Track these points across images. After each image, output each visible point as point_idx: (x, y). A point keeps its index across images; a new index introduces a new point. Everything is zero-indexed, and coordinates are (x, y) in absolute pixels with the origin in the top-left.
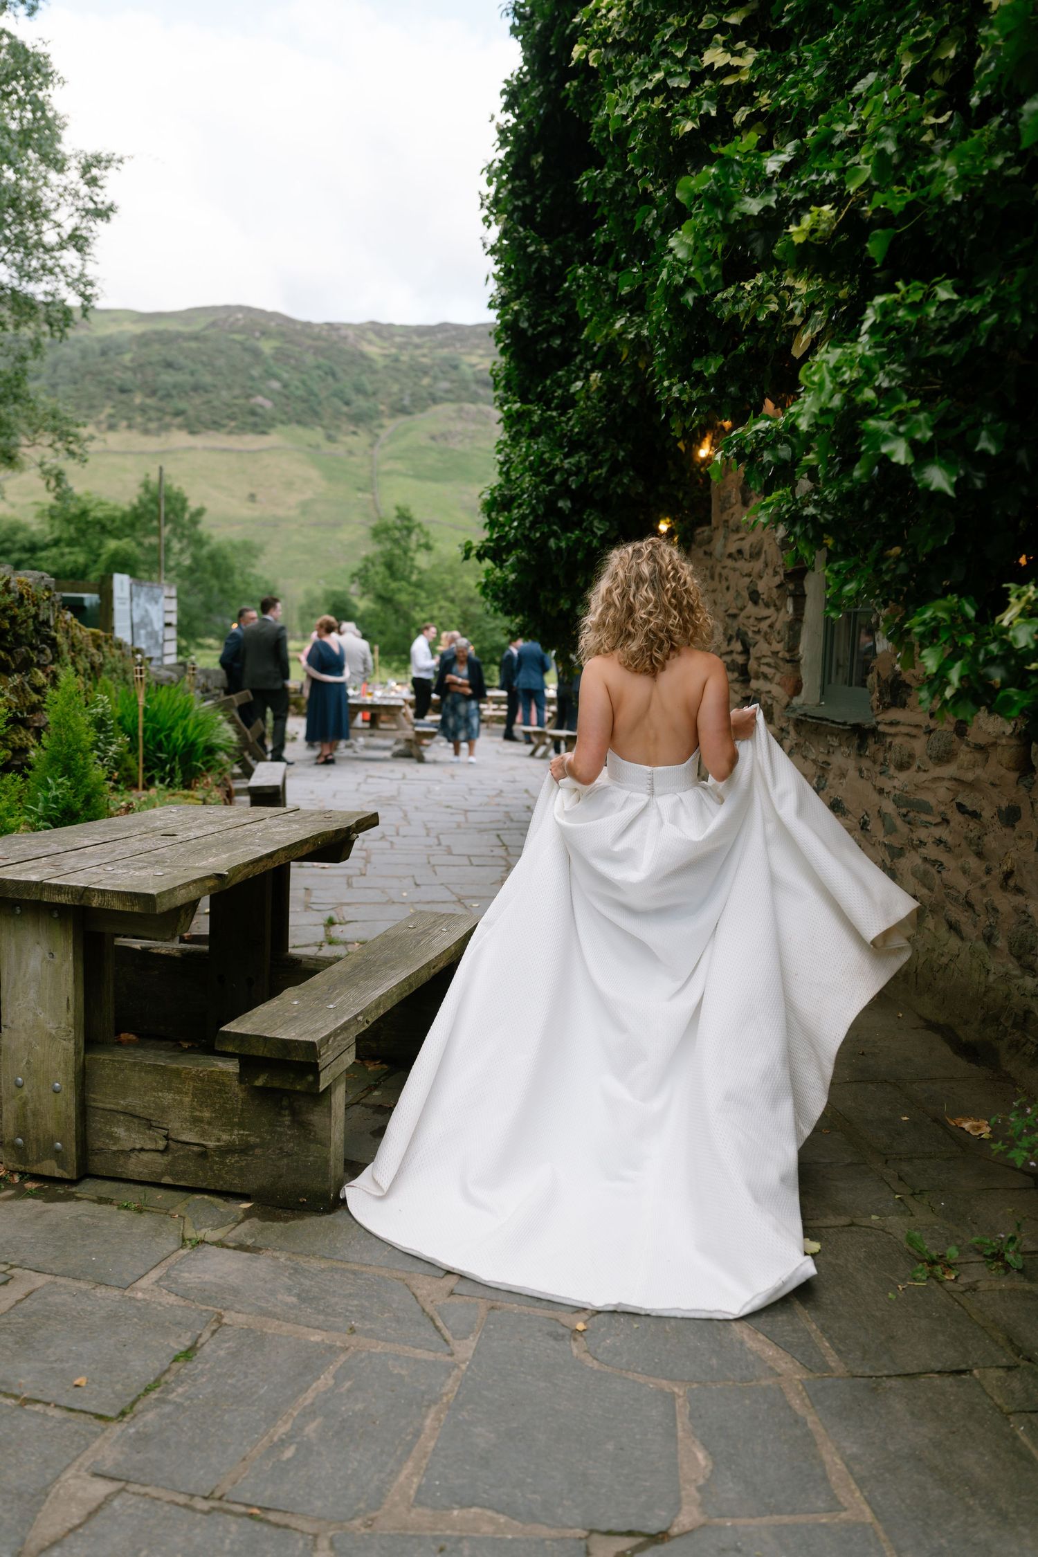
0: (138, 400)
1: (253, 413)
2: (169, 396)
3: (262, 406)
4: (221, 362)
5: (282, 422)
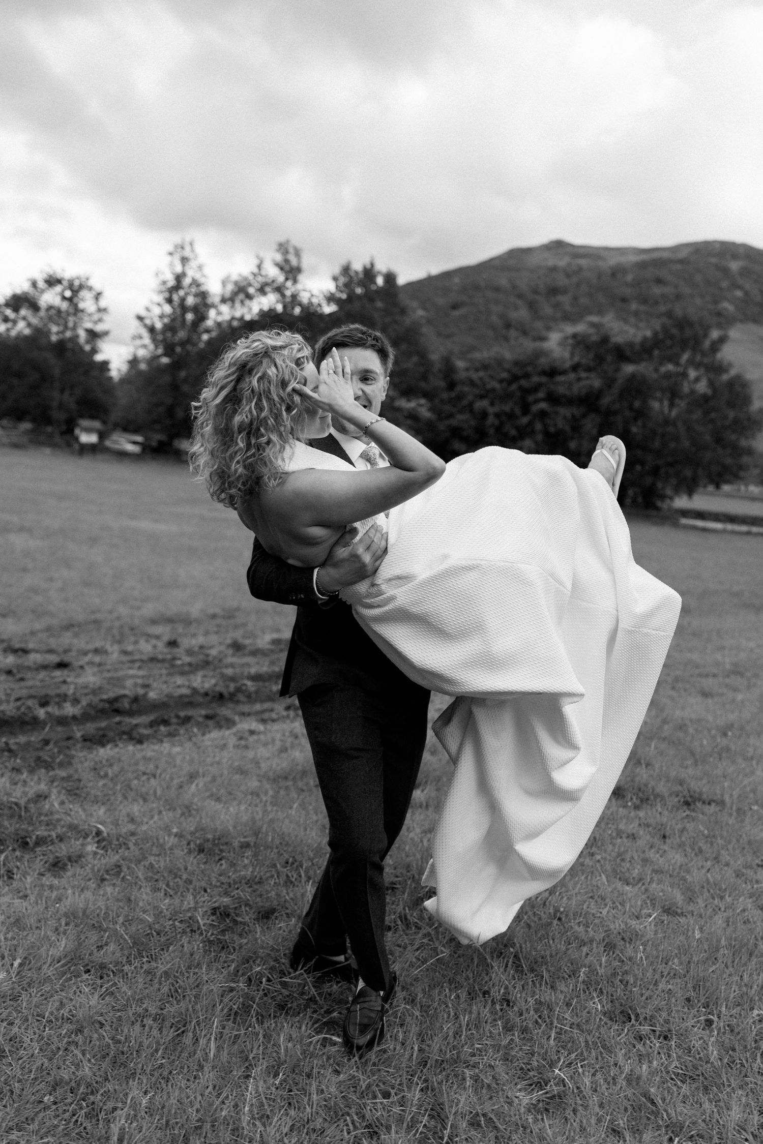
0: (634, 306)
1: (719, 314)
2: (657, 303)
3: (726, 309)
4: (698, 278)
5: (741, 321)
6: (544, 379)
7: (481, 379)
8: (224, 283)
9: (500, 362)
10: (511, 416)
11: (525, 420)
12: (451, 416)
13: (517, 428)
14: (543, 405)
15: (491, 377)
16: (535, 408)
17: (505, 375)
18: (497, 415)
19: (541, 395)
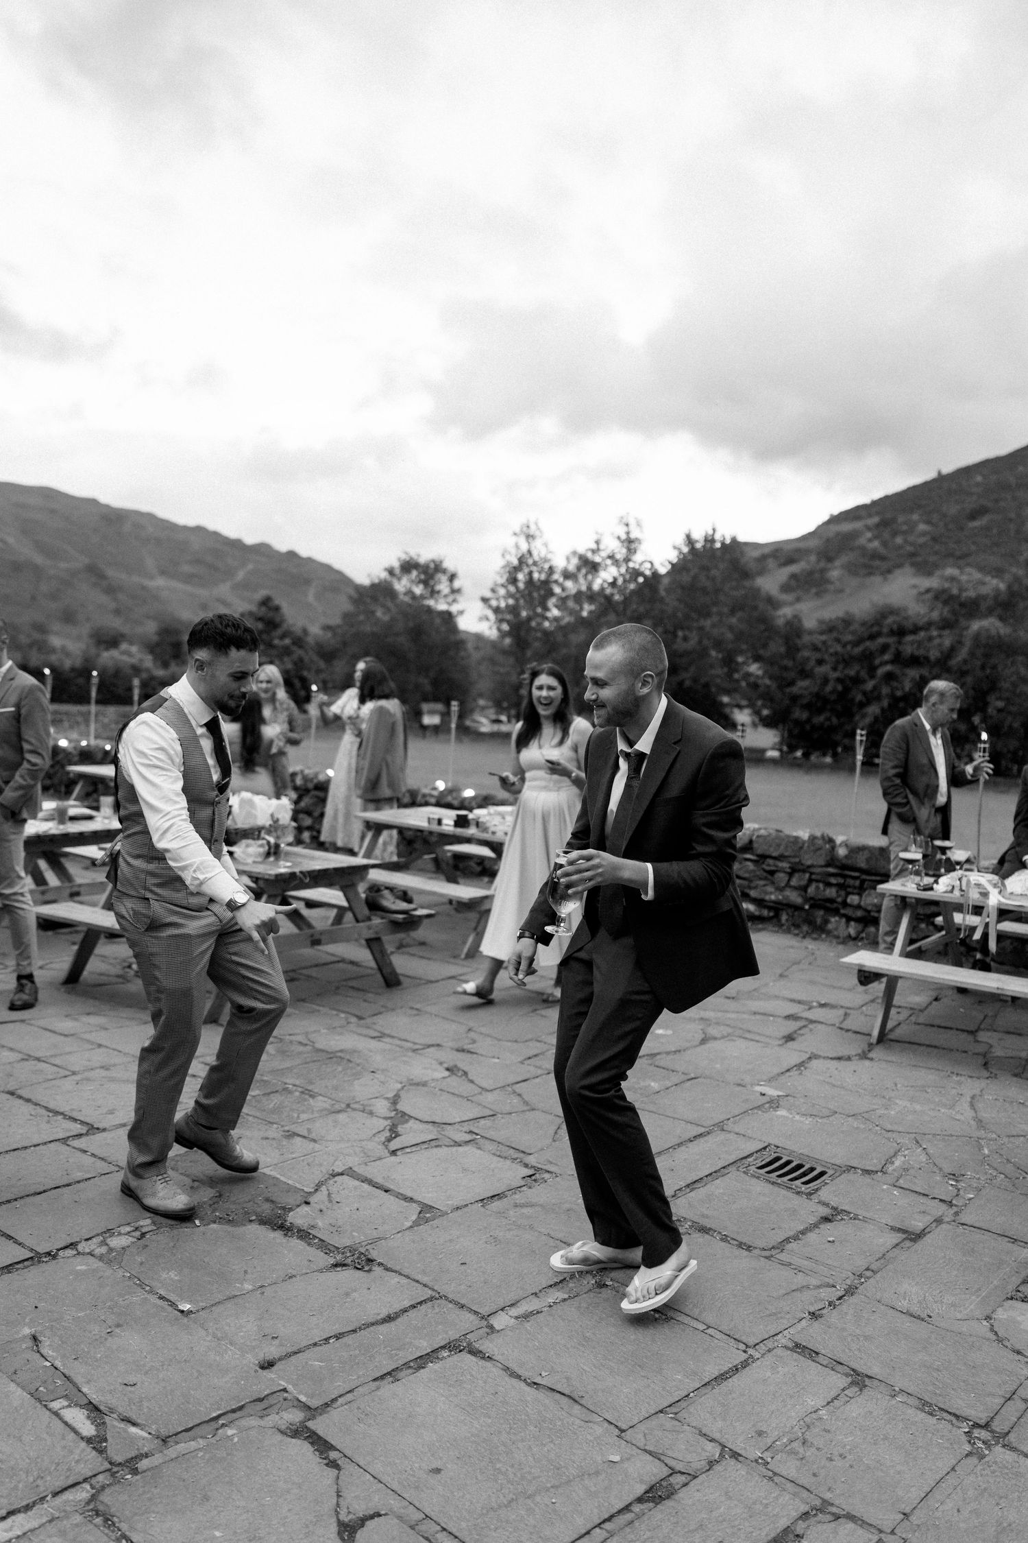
6: (891, 640)
7: (824, 643)
8: (568, 559)
9: (847, 622)
10: (857, 681)
11: (870, 685)
12: (792, 683)
13: (864, 693)
14: (888, 668)
15: (838, 640)
16: (881, 671)
17: (849, 637)
18: (838, 680)
19: (887, 657)
